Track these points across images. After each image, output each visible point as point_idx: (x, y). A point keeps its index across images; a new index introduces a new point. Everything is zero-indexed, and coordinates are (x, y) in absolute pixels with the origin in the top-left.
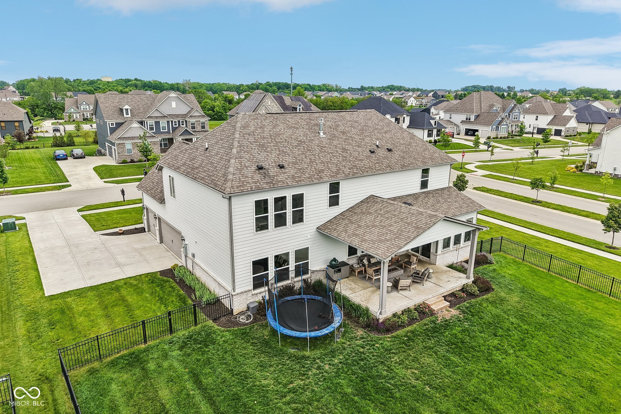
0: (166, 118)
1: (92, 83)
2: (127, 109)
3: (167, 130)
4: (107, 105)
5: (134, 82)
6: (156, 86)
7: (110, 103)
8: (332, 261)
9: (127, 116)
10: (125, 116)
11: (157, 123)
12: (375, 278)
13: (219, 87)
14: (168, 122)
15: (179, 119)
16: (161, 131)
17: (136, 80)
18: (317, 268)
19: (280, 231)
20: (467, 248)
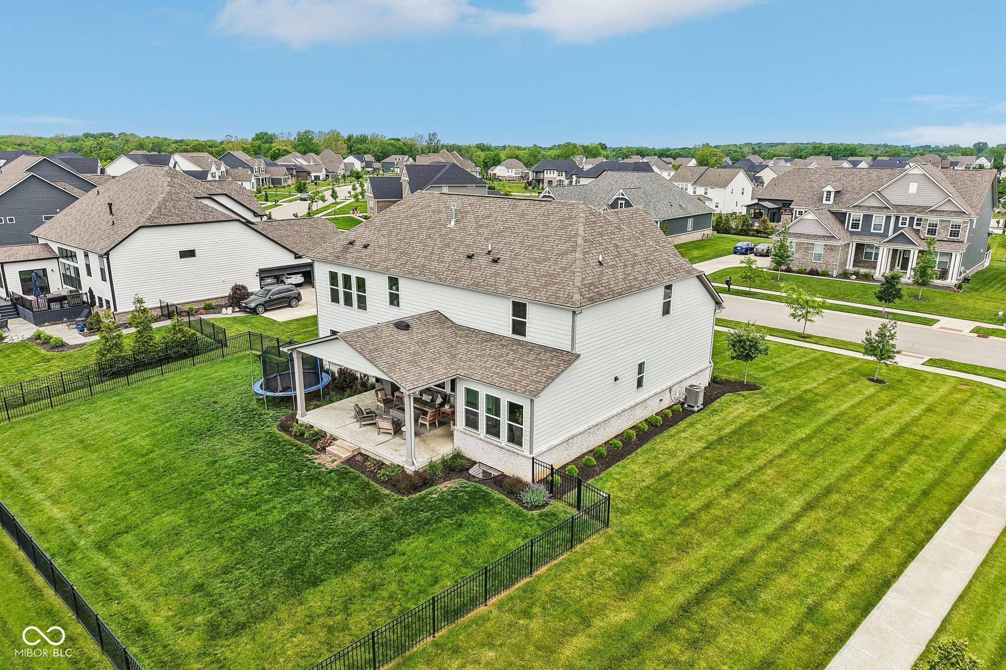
0: (886, 210)
2: (830, 192)
3: (882, 232)
9: (828, 202)
10: (824, 202)
11: (868, 218)
14: (888, 218)
15: (913, 214)
16: (872, 231)
19: (349, 311)
20: (514, 456)
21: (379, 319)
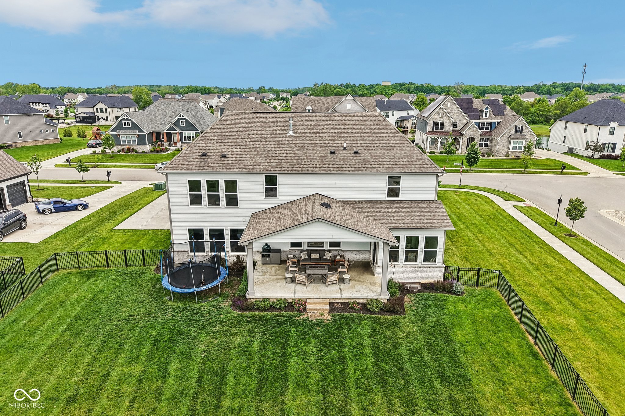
1: (372, 87)
4: (297, 106)
5: (408, 85)
6: (427, 89)
7: (300, 104)
8: (265, 246)
12: (291, 269)
13: (493, 89)
17: (410, 83)
18: (257, 250)
19: (215, 209)
20: (429, 270)
21: (252, 210)
